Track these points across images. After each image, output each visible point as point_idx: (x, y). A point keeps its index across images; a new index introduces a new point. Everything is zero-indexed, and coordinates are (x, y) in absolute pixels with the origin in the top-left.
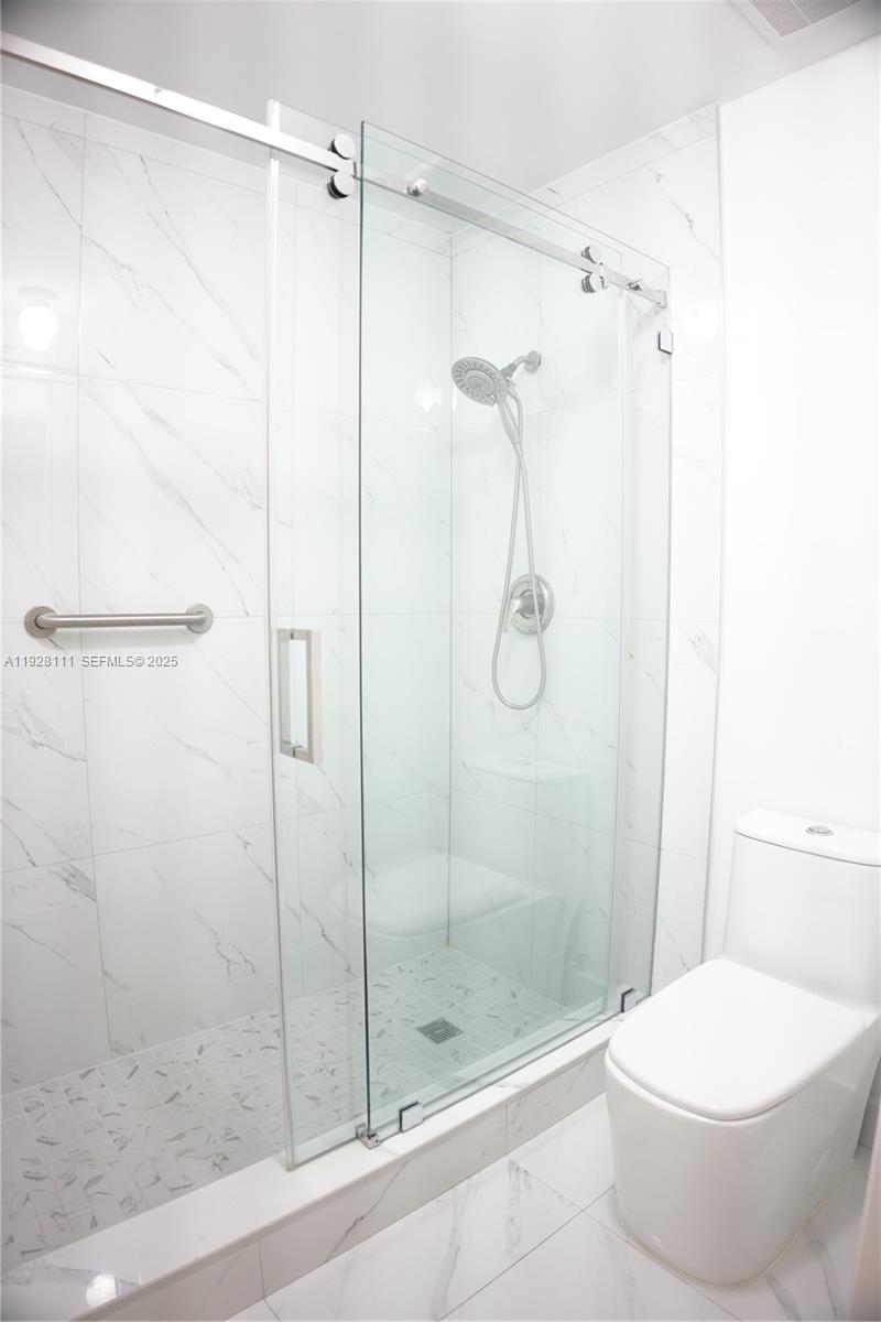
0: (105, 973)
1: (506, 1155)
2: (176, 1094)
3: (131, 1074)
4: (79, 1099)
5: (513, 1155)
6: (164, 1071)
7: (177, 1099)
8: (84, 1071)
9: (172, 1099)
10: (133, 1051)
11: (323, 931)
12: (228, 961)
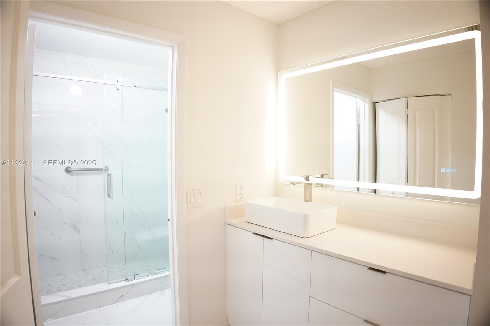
0: (81, 250)
1: (162, 290)
2: (95, 278)
3: (86, 275)
4: (73, 279)
5: (163, 291)
6: (93, 274)
7: (95, 280)
8: (75, 274)
9: (94, 279)
10: (87, 270)
11: (138, 246)
12: (112, 251)
